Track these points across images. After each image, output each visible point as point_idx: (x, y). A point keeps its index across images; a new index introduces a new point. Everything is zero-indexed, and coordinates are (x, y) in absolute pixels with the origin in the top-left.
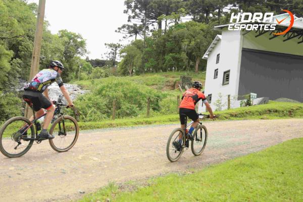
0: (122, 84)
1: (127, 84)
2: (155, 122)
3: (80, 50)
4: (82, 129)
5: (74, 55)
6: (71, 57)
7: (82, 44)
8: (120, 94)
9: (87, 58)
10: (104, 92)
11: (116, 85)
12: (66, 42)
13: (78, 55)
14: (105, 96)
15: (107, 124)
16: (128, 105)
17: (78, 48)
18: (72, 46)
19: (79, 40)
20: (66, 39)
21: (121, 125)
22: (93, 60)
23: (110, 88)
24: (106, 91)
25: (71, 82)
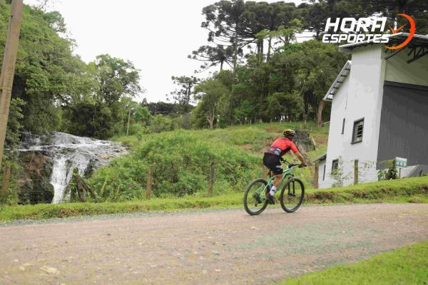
0: (181, 141)
1: (190, 140)
2: (218, 204)
3: (129, 87)
4: (82, 215)
5: (120, 95)
6: (115, 98)
7: (133, 77)
8: (177, 156)
9: (145, 100)
10: (151, 153)
11: (172, 142)
12: (108, 75)
13: (128, 95)
14: (152, 160)
15: (130, 207)
16: (190, 176)
17: (127, 83)
18: (117, 80)
19: (129, 71)
20: (108, 69)
21: (155, 208)
22: (154, 104)
23: (162, 147)
24: (155, 152)
25: (113, 137)
